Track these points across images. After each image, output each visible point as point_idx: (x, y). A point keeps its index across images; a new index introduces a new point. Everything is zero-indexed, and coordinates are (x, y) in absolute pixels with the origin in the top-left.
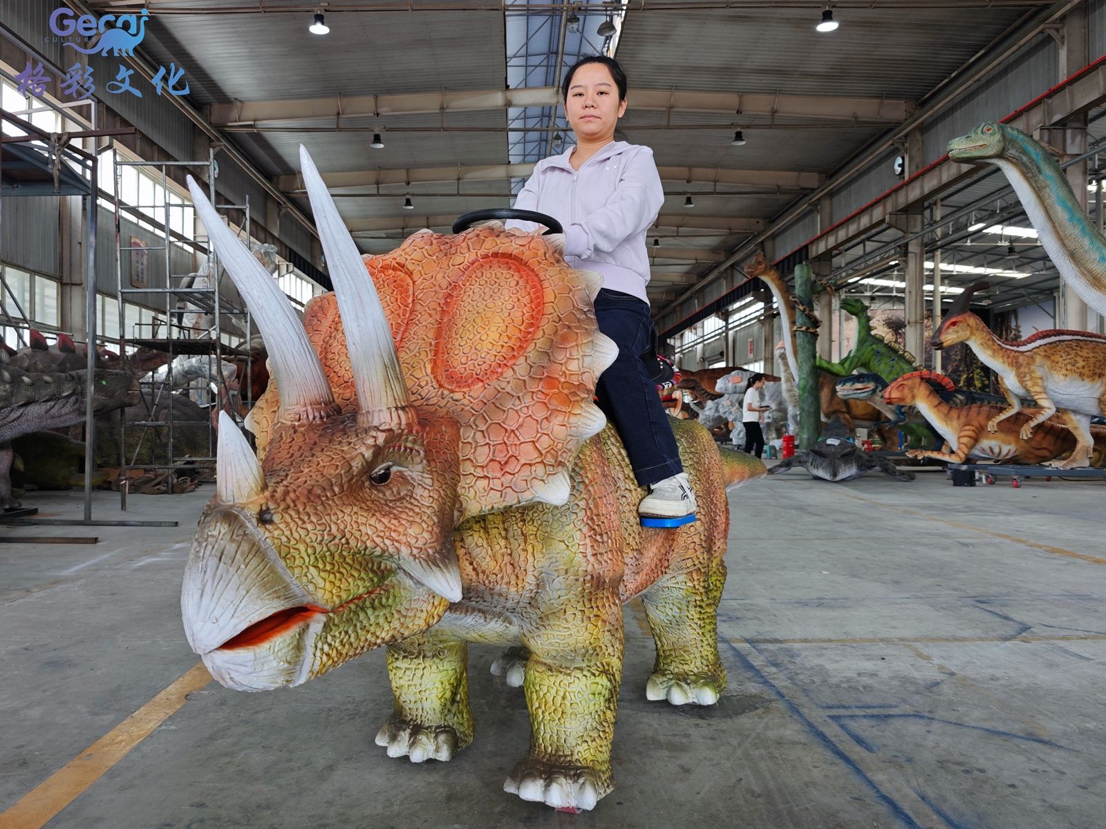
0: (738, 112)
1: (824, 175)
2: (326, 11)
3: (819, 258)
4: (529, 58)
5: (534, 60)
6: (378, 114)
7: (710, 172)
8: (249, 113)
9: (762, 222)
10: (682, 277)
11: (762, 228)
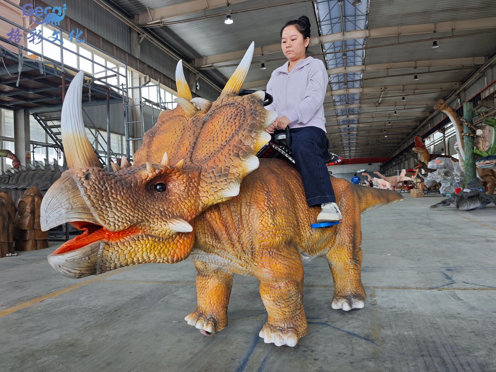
0: (434, 32)
1: (487, 57)
2: (231, 13)
3: (486, 99)
4: (332, 20)
5: (334, 21)
6: (263, 55)
7: (427, 63)
8: (210, 61)
9: (458, 84)
10: (421, 113)
11: (458, 87)
